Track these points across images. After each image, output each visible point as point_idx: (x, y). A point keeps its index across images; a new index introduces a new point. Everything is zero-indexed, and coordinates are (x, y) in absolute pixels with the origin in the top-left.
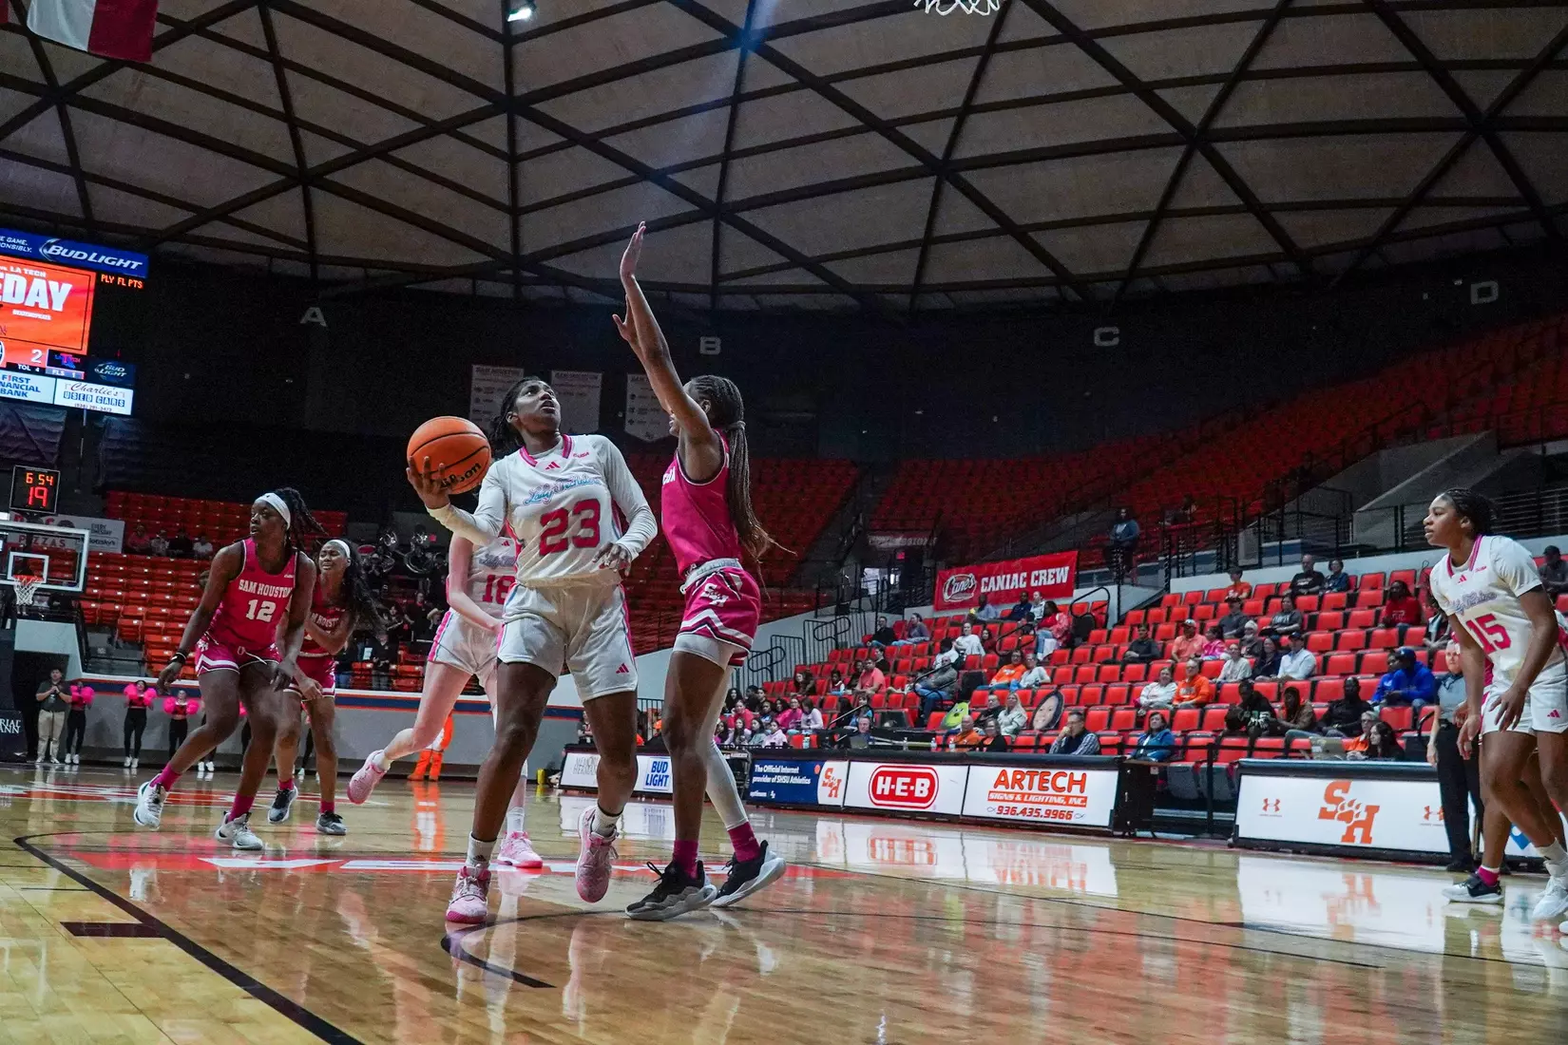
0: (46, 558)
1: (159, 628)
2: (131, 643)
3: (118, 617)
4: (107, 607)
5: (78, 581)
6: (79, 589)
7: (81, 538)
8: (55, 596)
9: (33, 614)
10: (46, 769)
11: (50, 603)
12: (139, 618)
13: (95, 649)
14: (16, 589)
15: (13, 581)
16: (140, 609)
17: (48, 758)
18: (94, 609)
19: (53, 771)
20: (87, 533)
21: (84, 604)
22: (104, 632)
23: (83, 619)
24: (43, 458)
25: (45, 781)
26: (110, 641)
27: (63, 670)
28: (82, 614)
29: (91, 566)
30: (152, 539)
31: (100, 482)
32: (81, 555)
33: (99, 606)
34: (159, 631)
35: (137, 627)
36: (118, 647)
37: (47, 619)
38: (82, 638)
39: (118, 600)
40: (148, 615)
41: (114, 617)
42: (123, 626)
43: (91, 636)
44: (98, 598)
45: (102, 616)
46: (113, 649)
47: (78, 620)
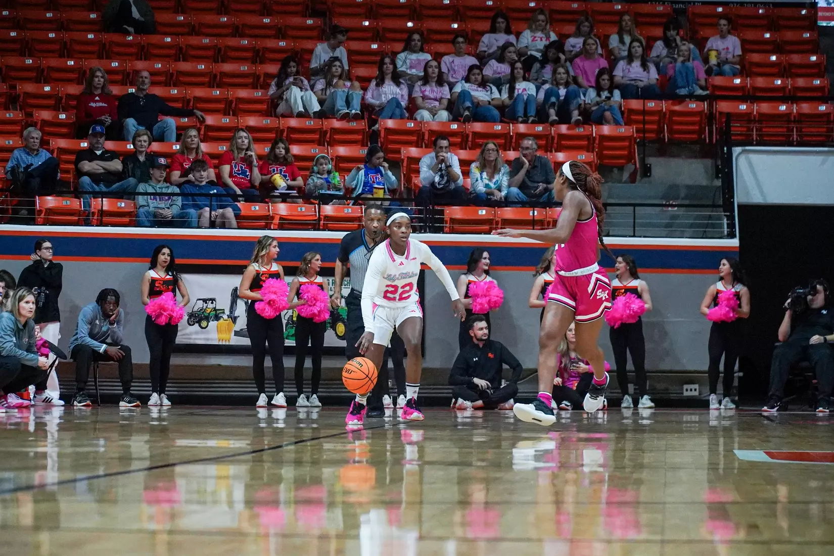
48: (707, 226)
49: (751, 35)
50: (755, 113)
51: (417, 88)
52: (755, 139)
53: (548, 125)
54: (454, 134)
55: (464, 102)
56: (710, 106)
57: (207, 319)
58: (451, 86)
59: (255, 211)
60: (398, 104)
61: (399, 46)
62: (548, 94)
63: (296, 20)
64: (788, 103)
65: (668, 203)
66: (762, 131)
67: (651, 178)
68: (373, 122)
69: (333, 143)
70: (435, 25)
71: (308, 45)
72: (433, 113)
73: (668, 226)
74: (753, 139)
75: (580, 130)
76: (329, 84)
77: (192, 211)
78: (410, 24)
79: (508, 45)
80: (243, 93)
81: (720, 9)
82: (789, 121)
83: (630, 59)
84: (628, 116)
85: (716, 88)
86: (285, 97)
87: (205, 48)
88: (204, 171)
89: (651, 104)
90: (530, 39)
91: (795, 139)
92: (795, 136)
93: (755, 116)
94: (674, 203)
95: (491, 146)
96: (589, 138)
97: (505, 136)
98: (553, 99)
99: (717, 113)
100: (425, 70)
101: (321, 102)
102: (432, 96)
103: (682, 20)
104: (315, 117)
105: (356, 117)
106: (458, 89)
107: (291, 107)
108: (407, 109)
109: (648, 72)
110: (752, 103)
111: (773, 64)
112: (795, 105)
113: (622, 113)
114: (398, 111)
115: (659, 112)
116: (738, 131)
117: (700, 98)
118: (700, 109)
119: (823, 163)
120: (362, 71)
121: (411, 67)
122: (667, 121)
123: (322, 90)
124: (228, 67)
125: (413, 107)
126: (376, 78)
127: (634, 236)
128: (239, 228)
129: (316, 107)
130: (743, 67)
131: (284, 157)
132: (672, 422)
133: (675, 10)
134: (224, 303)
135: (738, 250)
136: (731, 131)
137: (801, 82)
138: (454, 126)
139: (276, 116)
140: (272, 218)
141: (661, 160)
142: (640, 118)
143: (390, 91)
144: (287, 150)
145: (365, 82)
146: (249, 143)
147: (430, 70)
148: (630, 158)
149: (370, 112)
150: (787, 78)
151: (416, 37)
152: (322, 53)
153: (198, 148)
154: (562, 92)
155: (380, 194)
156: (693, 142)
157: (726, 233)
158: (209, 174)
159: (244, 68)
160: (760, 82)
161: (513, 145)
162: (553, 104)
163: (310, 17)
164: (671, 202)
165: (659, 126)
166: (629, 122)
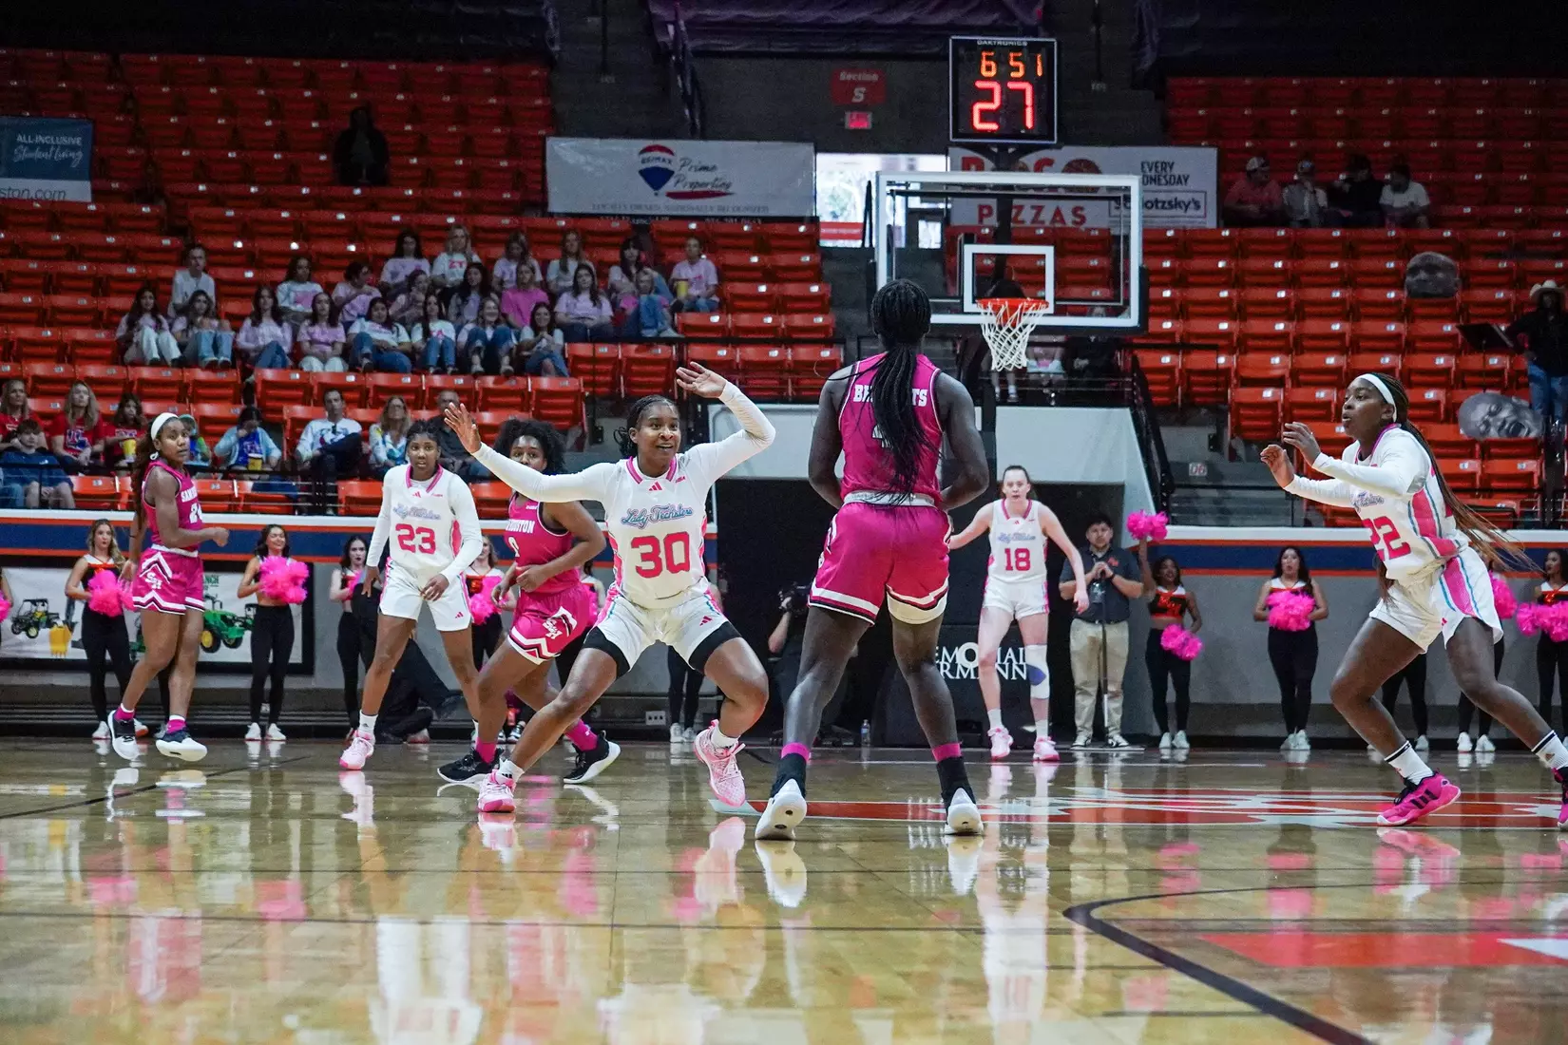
0: (1049, 251)
1: (1324, 404)
3: (1227, 384)
4: (1199, 360)
5: (1127, 302)
6: (1131, 320)
7: (1119, 198)
8: (1074, 343)
9: (1031, 393)
10: (1099, 761)
11: (1066, 363)
12: (1277, 382)
13: (1183, 466)
14: (986, 334)
15: (976, 313)
16: (1276, 360)
17: (1100, 734)
18: (1169, 370)
19: (1116, 764)
20: (1133, 182)
21: (1146, 359)
22: (1200, 424)
23: (1147, 395)
24: (1012, 17)
25: (1099, 782)
26: (1215, 443)
27: (1114, 522)
28: (1144, 384)
29: (1153, 263)
30: (1283, 184)
31: (1148, 60)
32: (1127, 238)
33: (1179, 360)
34: (1325, 413)
35: (1271, 405)
36: (1233, 456)
37: (1065, 400)
38: (1149, 442)
39: (1222, 343)
40: (1295, 373)
41: (1217, 385)
42: (1241, 405)
43: (1168, 434)
44: (1178, 340)
45: (1190, 385)
46: (1223, 463)
47: (1134, 397)
49: (732, 259)
50: (738, 361)
51: (303, 330)
53: (468, 377)
54: (350, 388)
55: (361, 348)
56: (680, 351)
57: (37, 625)
58: (348, 325)
59: (98, 487)
60: (279, 350)
61: (281, 274)
62: (473, 336)
63: (149, 240)
64: (781, 347)
67: (603, 445)
68: (246, 373)
69: (197, 399)
70: (326, 246)
71: (164, 272)
72: (324, 360)
75: (511, 384)
76: (191, 324)
77: (17, 487)
78: (294, 246)
79: (418, 272)
80: (80, 335)
81: (693, 226)
82: (781, 372)
83: (576, 290)
84: (574, 366)
85: (686, 328)
86: (135, 340)
87: (32, 274)
88: (36, 433)
89: (603, 350)
90: (447, 265)
91: (789, 396)
92: (790, 390)
93: (737, 364)
95: (397, 401)
96: (522, 393)
97: (414, 390)
98: (479, 343)
100: (313, 306)
101: (182, 347)
102: (322, 339)
103: (644, 239)
104: (173, 366)
105: (225, 366)
106: (356, 329)
107: (143, 353)
108: (291, 355)
109: (600, 307)
110: (734, 347)
111: (761, 297)
112: (789, 350)
113: (566, 361)
114: (279, 358)
115: (612, 360)
117: (669, 342)
118: (668, 356)
120: (233, 307)
121: (296, 302)
122: (623, 371)
123: (183, 331)
124: (62, 300)
125: (297, 354)
126: (250, 316)
128: (79, 507)
129: (176, 353)
130: (723, 300)
131: (135, 420)
133: (634, 227)
134: (58, 605)
135: (715, 537)
137: (798, 320)
138: (351, 378)
139: (124, 364)
140: (118, 496)
142: (589, 367)
143: (270, 332)
144: (139, 410)
145: (236, 321)
146: (90, 399)
147: (319, 306)
148: (576, 419)
149: (243, 360)
150: (780, 314)
151: (303, 262)
152: (184, 284)
153: (23, 407)
154: (489, 333)
155: (258, 466)
158: (40, 439)
159: (83, 302)
160: (745, 320)
161: (426, 402)
162: (478, 349)
163: (167, 235)
165: (613, 378)
166: (574, 373)
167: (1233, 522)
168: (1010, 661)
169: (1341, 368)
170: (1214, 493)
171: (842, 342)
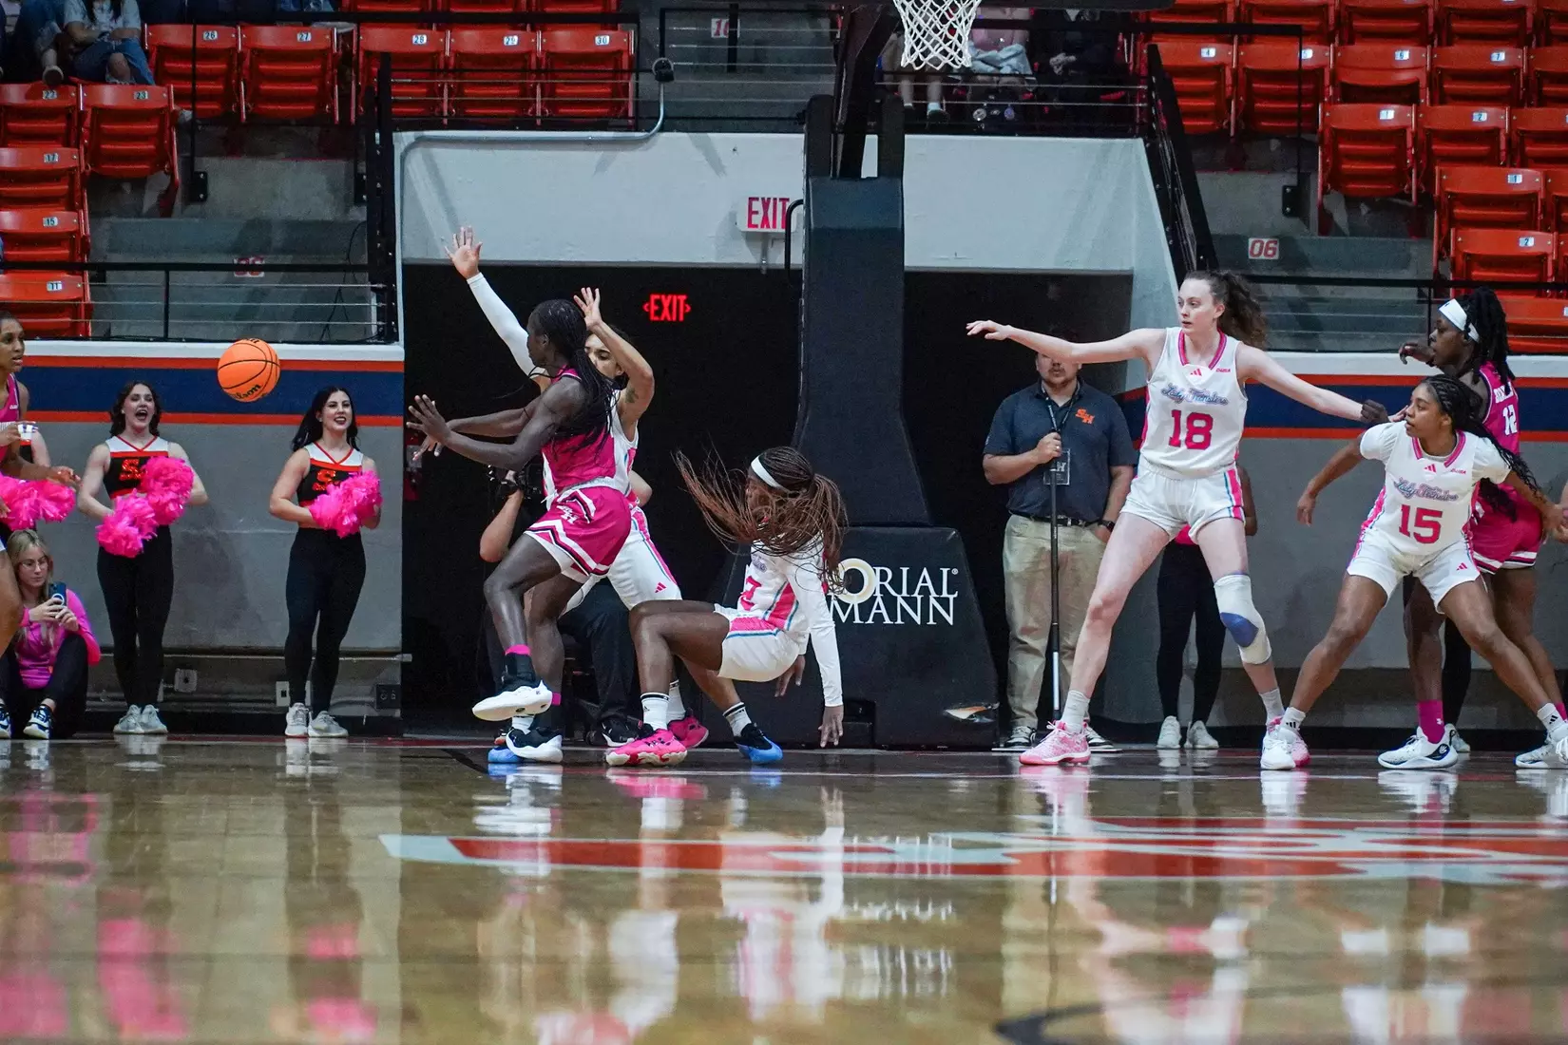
1: (1489, 134)
2: (1381, 205)
3: (1317, 96)
4: (1267, 54)
12: (1405, 94)
13: (1239, 242)
16: (1405, 55)
18: (1215, 70)
22: (1269, 169)
23: (1175, 116)
26: (1294, 202)
28: (1170, 96)
33: (1232, 53)
34: (1487, 148)
35: (1396, 134)
36: (1326, 225)
38: (1176, 200)
39: (1305, 23)
40: (1437, 78)
41: (1299, 97)
42: (1341, 135)
43: (1213, 186)
44: (1230, 17)
45: (1252, 96)
46: (1307, 237)
47: (1152, 119)
48: (331, 314)
50: (447, 54)
52: (446, 113)
64: (524, 29)
65: (244, 262)
66: (463, 95)
67: (207, 205)
73: (242, 314)
74: (442, 112)
82: (526, 71)
84: (163, 63)
89: (211, 36)
91: (539, 113)
92: (539, 106)
93: (446, 60)
94: (258, 262)
96: (69, 114)
99: (361, 54)
110: (441, 29)
112: (539, 35)
113: (147, 54)
115: (228, 54)
116: (408, 95)
118: (321, 46)
119: (602, 166)
122: (244, 73)
127: (165, 339)
132: (248, 766)
135: (402, 370)
136: (390, 94)
141: (231, 164)
142: (184, 66)
148: (161, 159)
156: (307, 122)
157: (374, 330)
164: (251, 259)
165: (227, 84)
166: (161, 77)
167: (1326, 343)
168: (925, 591)
169: (1518, 69)
170: (1290, 291)
171: (633, 18)
